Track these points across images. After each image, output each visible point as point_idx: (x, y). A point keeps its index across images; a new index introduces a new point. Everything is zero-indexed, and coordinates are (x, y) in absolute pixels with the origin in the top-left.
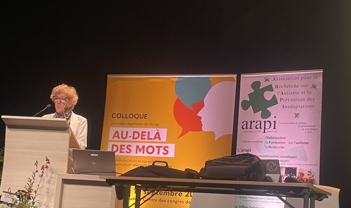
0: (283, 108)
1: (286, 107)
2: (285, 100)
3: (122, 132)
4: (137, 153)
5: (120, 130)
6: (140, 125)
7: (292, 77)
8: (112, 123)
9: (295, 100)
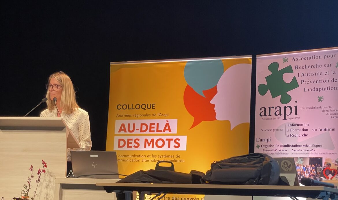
0: (305, 91)
1: (308, 90)
2: (306, 82)
3: (129, 125)
4: (145, 147)
5: (126, 122)
6: (147, 116)
7: (314, 56)
8: (118, 116)
9: (317, 81)
